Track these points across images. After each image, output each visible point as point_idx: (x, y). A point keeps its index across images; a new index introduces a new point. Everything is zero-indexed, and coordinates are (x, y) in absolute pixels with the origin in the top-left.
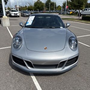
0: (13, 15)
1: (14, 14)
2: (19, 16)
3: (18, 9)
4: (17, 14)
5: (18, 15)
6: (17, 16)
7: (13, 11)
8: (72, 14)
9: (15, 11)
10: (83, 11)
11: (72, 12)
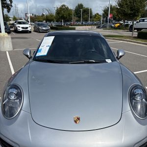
0: (21, 29)
1: (23, 28)
2: (30, 32)
3: (29, 20)
4: (27, 28)
5: (29, 29)
6: (28, 31)
7: (20, 23)
8: (119, 28)
9: (24, 23)
10: (137, 22)
11: (118, 25)
